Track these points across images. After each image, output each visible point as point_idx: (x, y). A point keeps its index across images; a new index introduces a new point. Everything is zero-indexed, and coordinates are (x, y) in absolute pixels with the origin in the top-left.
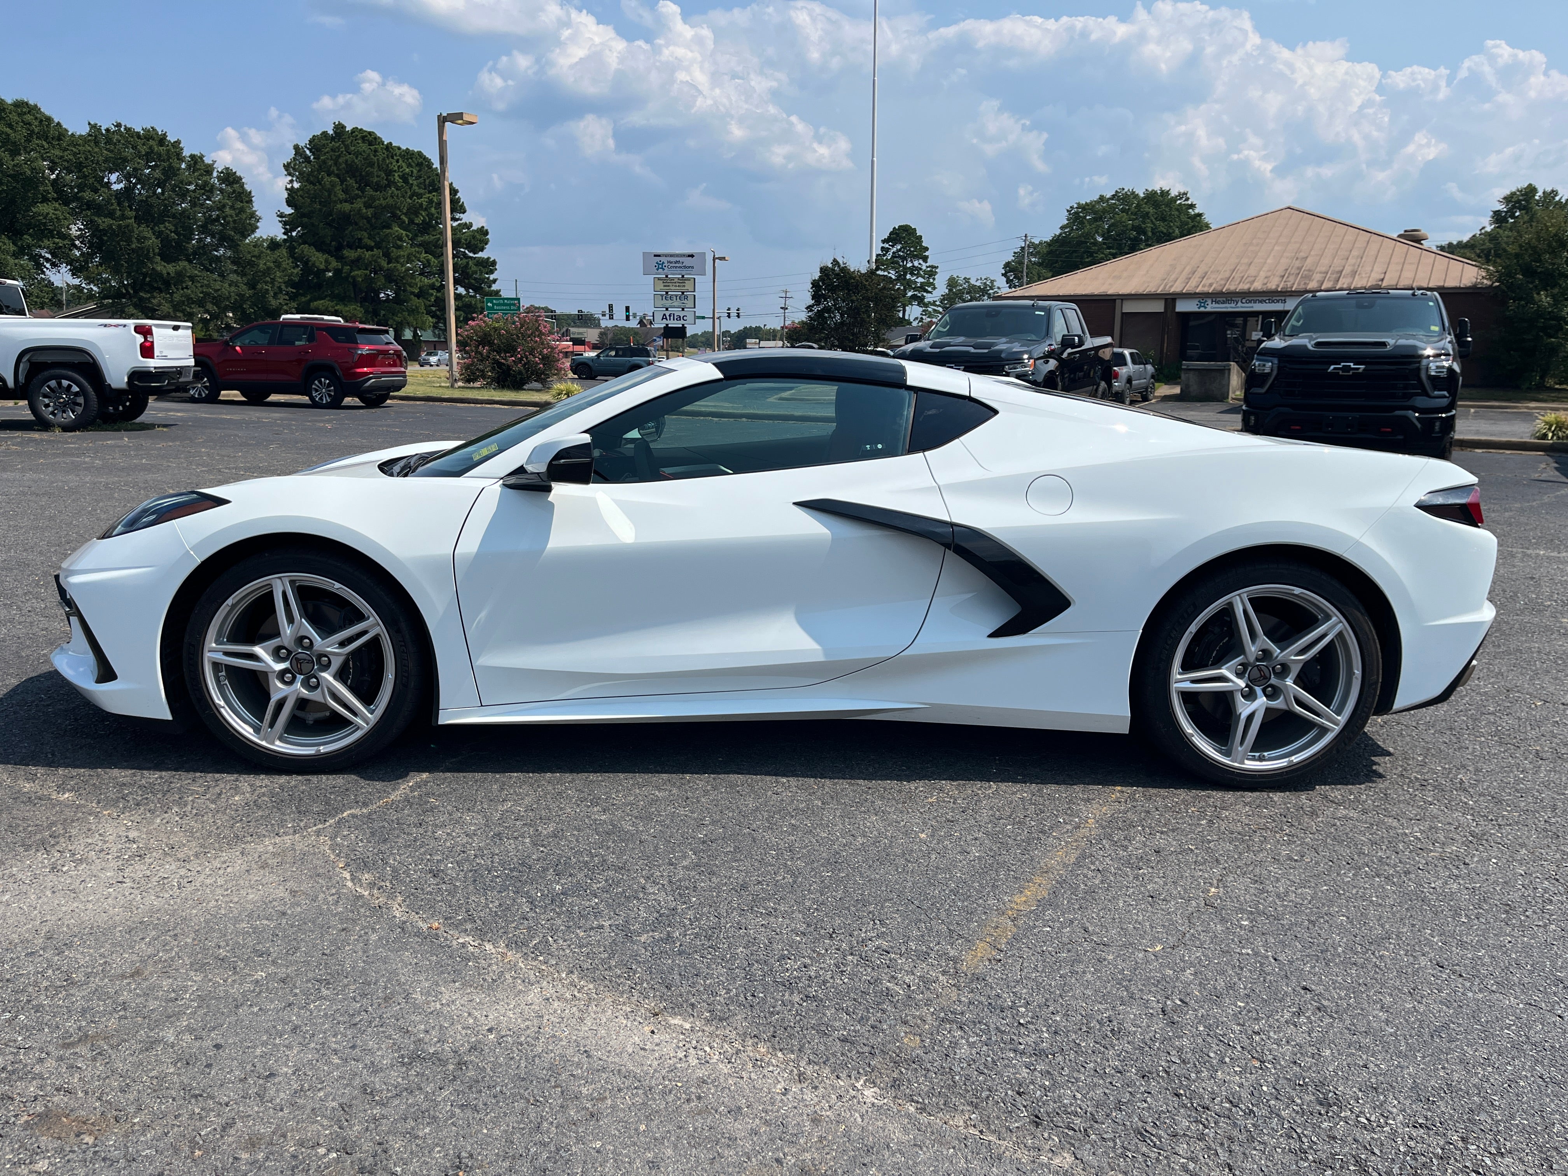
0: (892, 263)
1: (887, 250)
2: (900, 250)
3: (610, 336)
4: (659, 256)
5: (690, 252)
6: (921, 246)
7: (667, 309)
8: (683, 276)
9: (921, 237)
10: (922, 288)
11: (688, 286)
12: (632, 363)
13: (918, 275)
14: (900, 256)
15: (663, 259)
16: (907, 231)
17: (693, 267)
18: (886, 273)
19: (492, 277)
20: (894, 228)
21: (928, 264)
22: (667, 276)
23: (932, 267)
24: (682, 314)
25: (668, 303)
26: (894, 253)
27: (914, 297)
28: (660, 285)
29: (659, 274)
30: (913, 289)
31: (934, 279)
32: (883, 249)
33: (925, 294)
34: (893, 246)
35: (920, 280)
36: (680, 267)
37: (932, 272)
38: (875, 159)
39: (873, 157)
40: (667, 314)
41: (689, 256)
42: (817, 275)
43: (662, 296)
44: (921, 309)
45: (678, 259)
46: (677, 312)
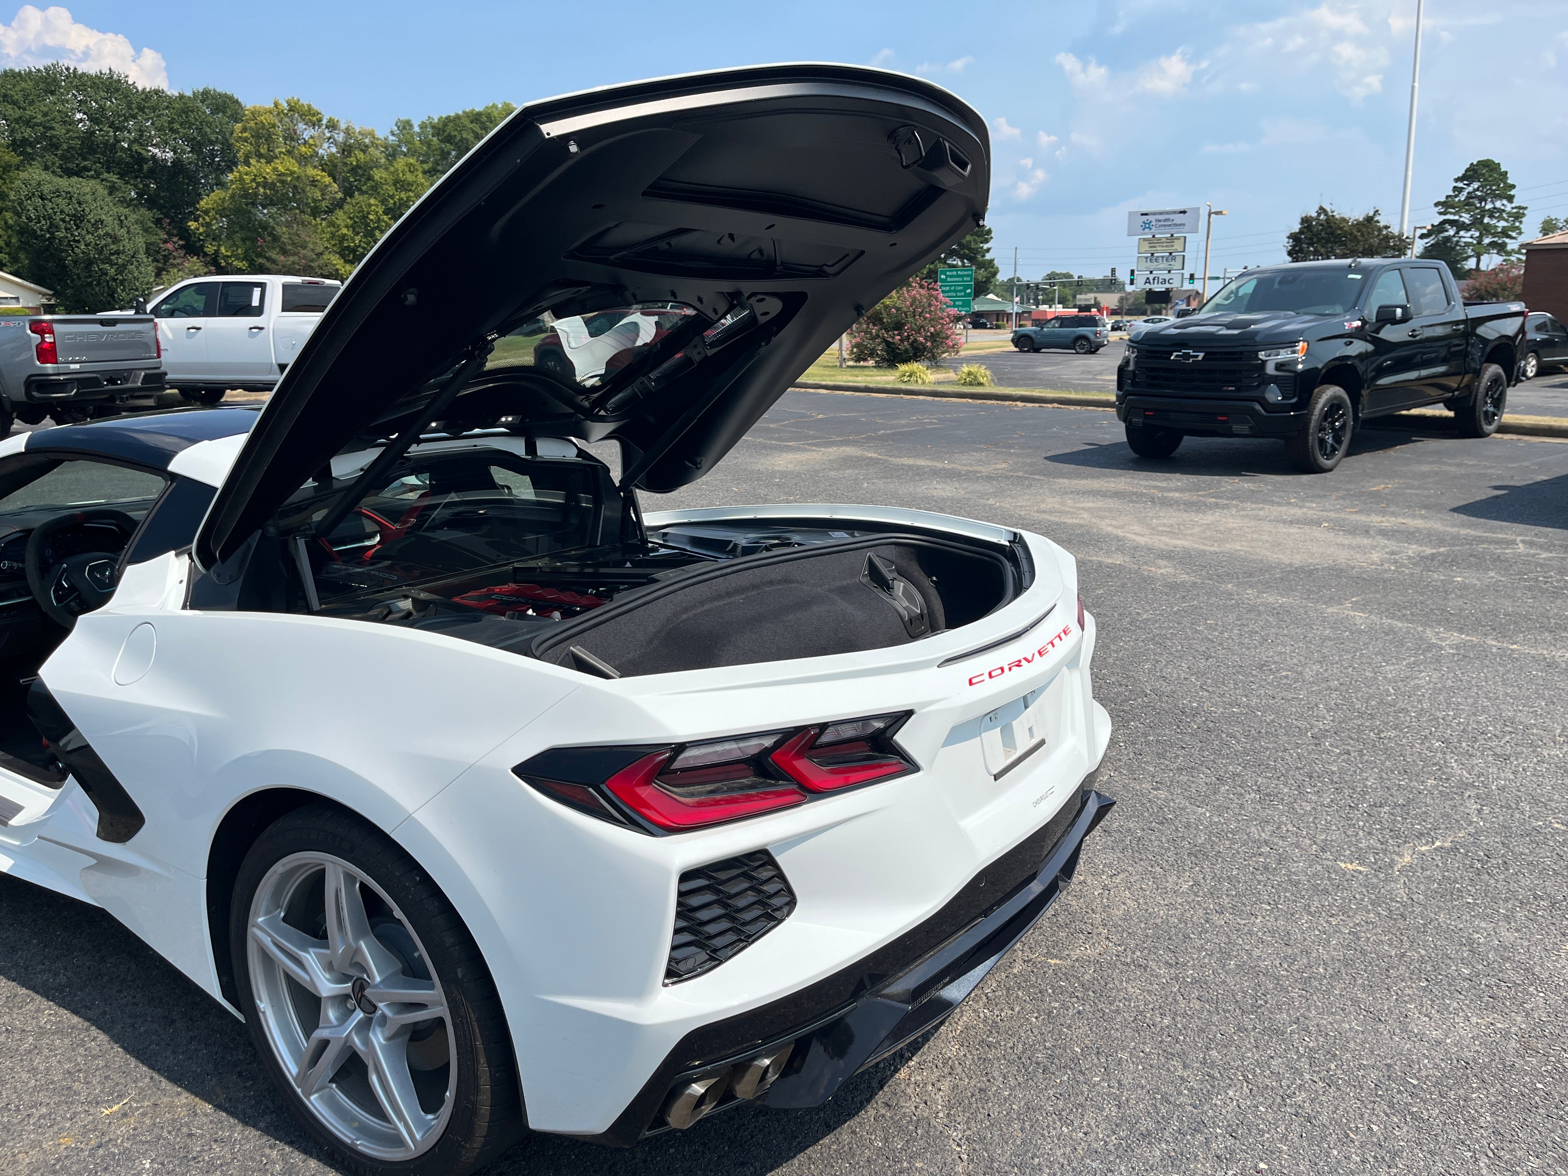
0: (1466, 205)
1: (1461, 190)
2: (1478, 190)
3: (1131, 301)
4: (1146, 214)
5: (1182, 208)
6: (1505, 183)
7: (1151, 272)
8: (1172, 235)
9: (1506, 173)
10: (1505, 233)
11: (1178, 245)
12: (1077, 334)
13: (1500, 218)
14: (1477, 197)
15: (1150, 218)
16: (1488, 166)
17: (1184, 225)
18: (1456, 218)
19: (986, 246)
20: (1472, 164)
21: (1513, 205)
22: (1154, 236)
23: (1520, 208)
24: (1167, 277)
25: (1153, 265)
26: (1468, 193)
27: (1493, 245)
28: (1146, 247)
29: (1146, 234)
30: (1492, 234)
31: (1521, 222)
32: (1455, 188)
33: (1507, 240)
34: (1468, 185)
35: (1502, 224)
36: (1170, 225)
37: (1518, 215)
38: (1416, 84)
39: (1414, 81)
40: (1151, 277)
41: (1181, 212)
42: (1296, 228)
43: (1147, 258)
44: (1502, 258)
45: (1167, 217)
46: (1163, 274)
